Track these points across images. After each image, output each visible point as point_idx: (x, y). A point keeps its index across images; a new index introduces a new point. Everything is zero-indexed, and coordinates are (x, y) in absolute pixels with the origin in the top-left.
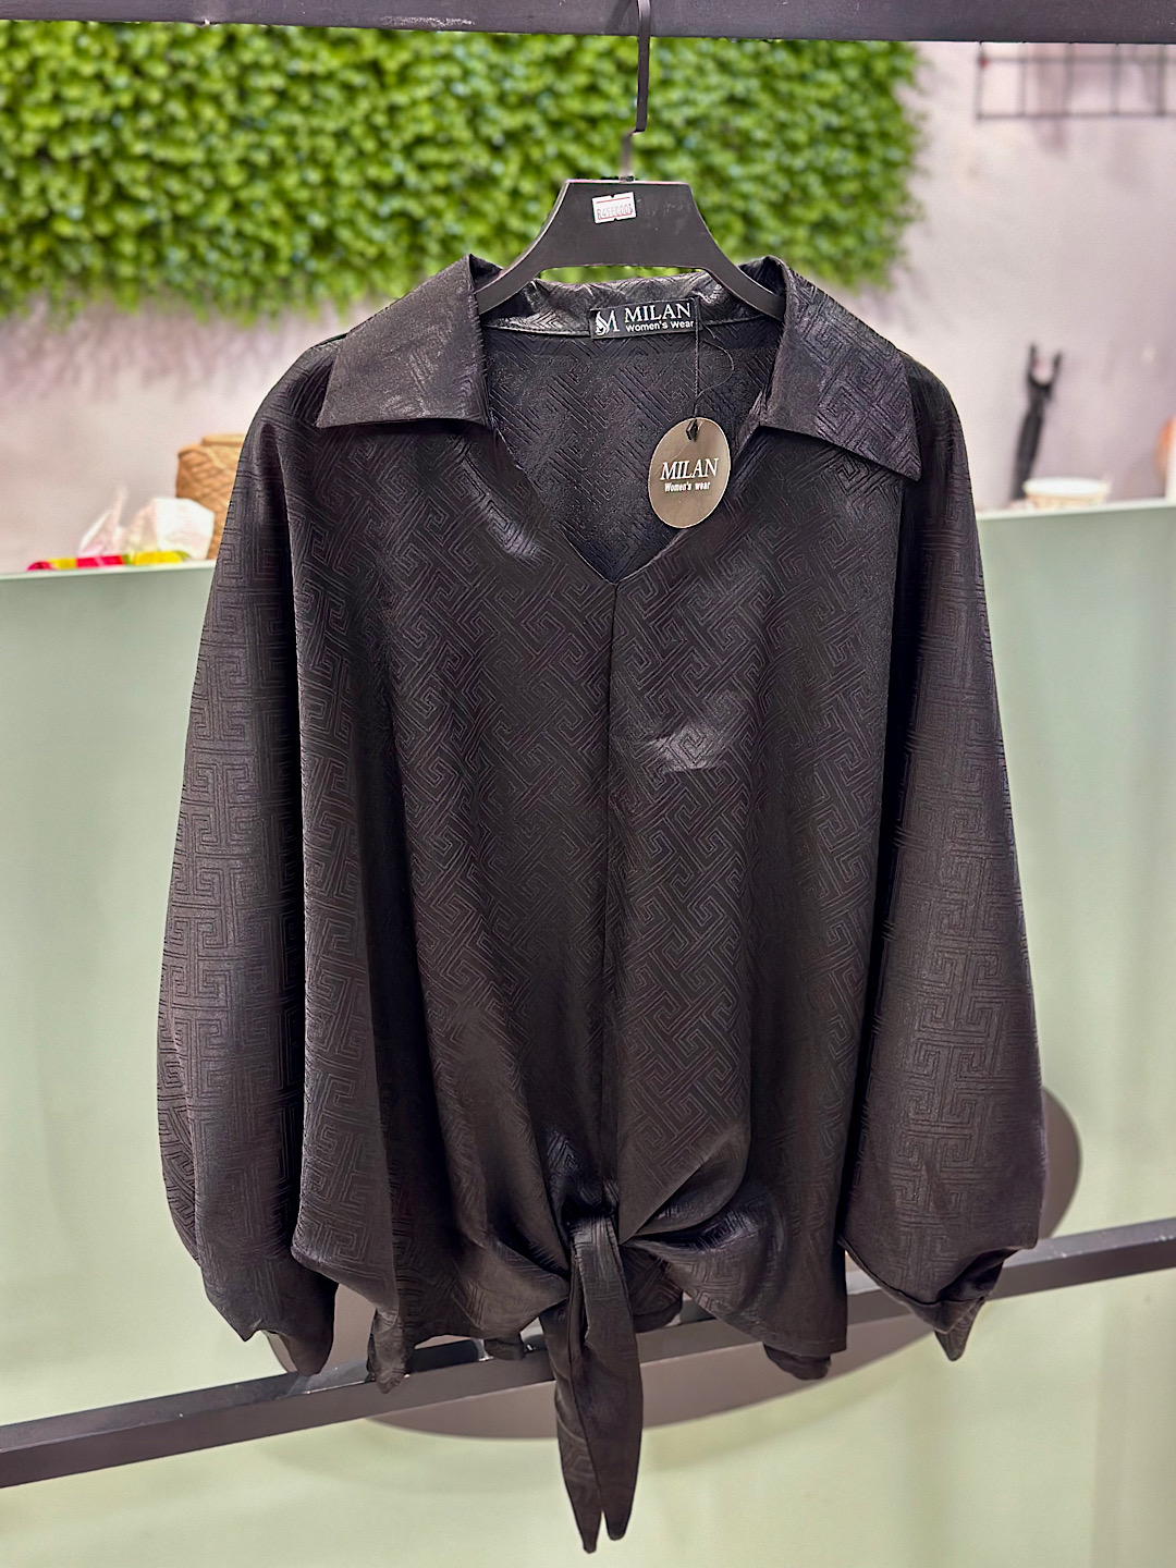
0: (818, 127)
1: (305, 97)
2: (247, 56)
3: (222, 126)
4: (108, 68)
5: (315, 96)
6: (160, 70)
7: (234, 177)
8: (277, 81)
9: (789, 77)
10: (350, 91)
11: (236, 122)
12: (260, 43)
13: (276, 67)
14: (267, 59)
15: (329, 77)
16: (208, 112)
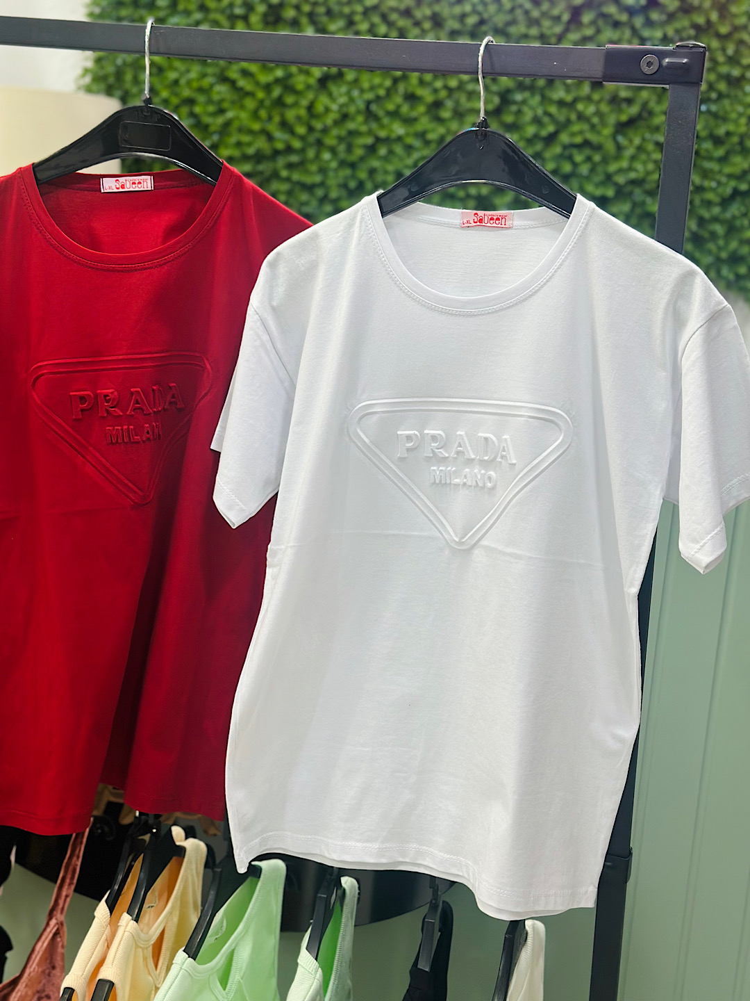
0: (728, 191)
1: (383, 151)
2: (351, 126)
3: (334, 164)
4: (273, 128)
5: (391, 152)
6: (301, 130)
7: (334, 194)
8: (369, 141)
9: (710, 159)
10: (409, 148)
11: (343, 164)
12: (360, 119)
13: (370, 132)
14: (364, 128)
15: (399, 139)
16: (326, 156)
